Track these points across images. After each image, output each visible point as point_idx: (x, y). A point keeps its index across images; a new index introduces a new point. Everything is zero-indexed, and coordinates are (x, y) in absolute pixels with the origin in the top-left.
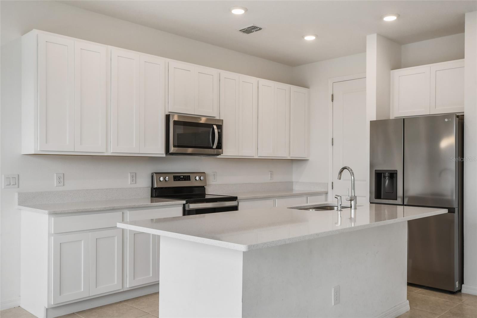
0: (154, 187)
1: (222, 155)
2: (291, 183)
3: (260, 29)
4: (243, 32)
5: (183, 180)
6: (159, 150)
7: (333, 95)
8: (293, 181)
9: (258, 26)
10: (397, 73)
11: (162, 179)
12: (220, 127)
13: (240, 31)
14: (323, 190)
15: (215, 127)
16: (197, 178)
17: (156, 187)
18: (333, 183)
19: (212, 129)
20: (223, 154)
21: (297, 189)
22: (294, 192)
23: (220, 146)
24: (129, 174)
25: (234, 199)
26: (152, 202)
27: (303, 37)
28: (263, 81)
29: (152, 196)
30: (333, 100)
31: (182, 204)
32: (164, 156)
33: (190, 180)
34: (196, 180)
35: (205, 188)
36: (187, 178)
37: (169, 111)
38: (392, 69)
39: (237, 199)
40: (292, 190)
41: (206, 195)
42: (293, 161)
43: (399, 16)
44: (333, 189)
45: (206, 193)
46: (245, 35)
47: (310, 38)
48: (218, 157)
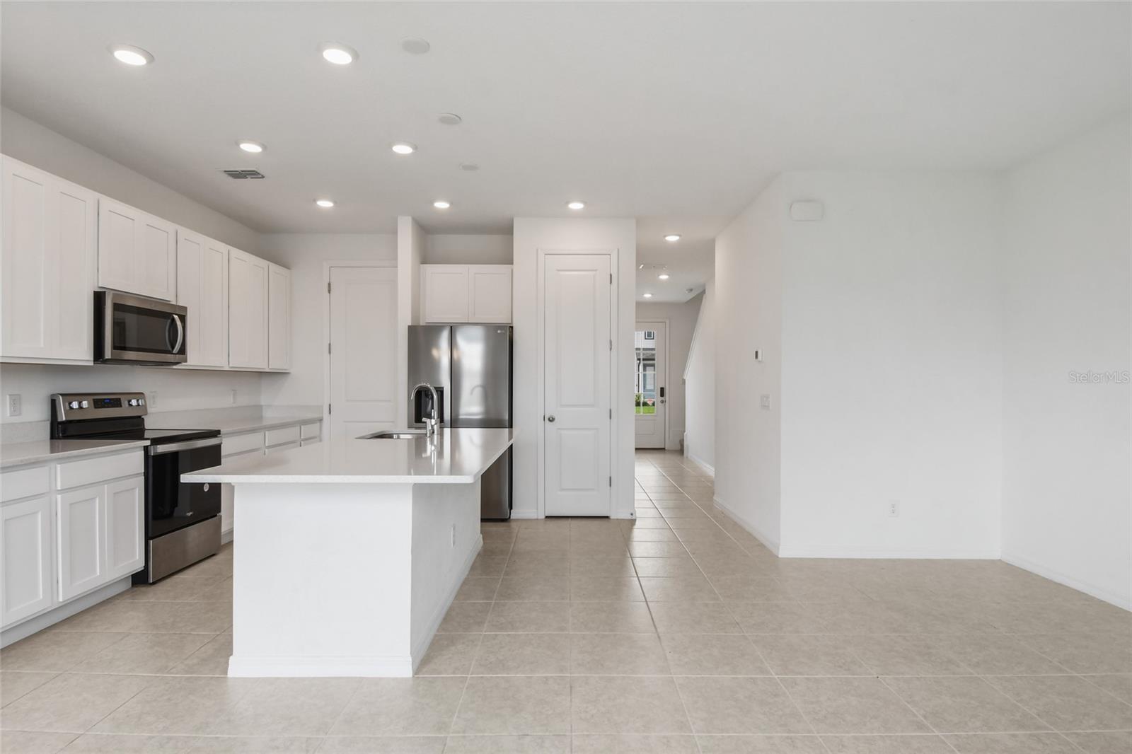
0: (59, 420)
1: (184, 364)
2: (259, 408)
3: (263, 177)
4: (229, 174)
5: (110, 405)
6: (82, 353)
7: (329, 284)
8: (262, 403)
9: (261, 173)
10: (429, 268)
11: (75, 405)
12: (183, 319)
13: (225, 171)
14: (316, 415)
15: (176, 317)
16: (134, 402)
17: (64, 419)
18: (330, 405)
19: (169, 321)
20: (186, 361)
21: (270, 416)
22: (266, 423)
23: (183, 351)
24: (8, 397)
25: (215, 434)
26: (52, 451)
27: (315, 201)
28: (236, 252)
29: (52, 437)
30: (329, 291)
31: (141, 447)
32: (92, 364)
33: (121, 406)
34: (131, 405)
35: (143, 419)
36: (115, 402)
37: (100, 286)
38: (422, 263)
39: (220, 434)
40: (261, 418)
41: (146, 431)
42: (261, 374)
43: (451, 204)
44: (330, 413)
45: (146, 427)
46: (231, 179)
47: (325, 204)
48: (175, 367)
